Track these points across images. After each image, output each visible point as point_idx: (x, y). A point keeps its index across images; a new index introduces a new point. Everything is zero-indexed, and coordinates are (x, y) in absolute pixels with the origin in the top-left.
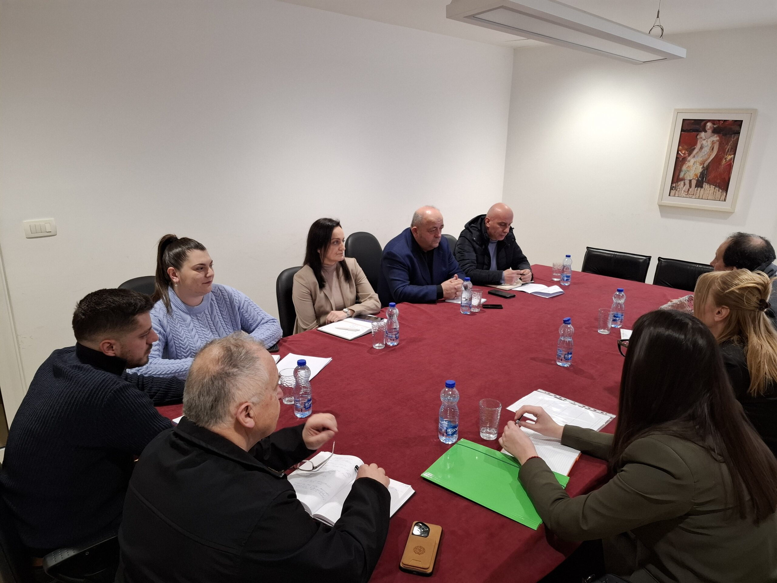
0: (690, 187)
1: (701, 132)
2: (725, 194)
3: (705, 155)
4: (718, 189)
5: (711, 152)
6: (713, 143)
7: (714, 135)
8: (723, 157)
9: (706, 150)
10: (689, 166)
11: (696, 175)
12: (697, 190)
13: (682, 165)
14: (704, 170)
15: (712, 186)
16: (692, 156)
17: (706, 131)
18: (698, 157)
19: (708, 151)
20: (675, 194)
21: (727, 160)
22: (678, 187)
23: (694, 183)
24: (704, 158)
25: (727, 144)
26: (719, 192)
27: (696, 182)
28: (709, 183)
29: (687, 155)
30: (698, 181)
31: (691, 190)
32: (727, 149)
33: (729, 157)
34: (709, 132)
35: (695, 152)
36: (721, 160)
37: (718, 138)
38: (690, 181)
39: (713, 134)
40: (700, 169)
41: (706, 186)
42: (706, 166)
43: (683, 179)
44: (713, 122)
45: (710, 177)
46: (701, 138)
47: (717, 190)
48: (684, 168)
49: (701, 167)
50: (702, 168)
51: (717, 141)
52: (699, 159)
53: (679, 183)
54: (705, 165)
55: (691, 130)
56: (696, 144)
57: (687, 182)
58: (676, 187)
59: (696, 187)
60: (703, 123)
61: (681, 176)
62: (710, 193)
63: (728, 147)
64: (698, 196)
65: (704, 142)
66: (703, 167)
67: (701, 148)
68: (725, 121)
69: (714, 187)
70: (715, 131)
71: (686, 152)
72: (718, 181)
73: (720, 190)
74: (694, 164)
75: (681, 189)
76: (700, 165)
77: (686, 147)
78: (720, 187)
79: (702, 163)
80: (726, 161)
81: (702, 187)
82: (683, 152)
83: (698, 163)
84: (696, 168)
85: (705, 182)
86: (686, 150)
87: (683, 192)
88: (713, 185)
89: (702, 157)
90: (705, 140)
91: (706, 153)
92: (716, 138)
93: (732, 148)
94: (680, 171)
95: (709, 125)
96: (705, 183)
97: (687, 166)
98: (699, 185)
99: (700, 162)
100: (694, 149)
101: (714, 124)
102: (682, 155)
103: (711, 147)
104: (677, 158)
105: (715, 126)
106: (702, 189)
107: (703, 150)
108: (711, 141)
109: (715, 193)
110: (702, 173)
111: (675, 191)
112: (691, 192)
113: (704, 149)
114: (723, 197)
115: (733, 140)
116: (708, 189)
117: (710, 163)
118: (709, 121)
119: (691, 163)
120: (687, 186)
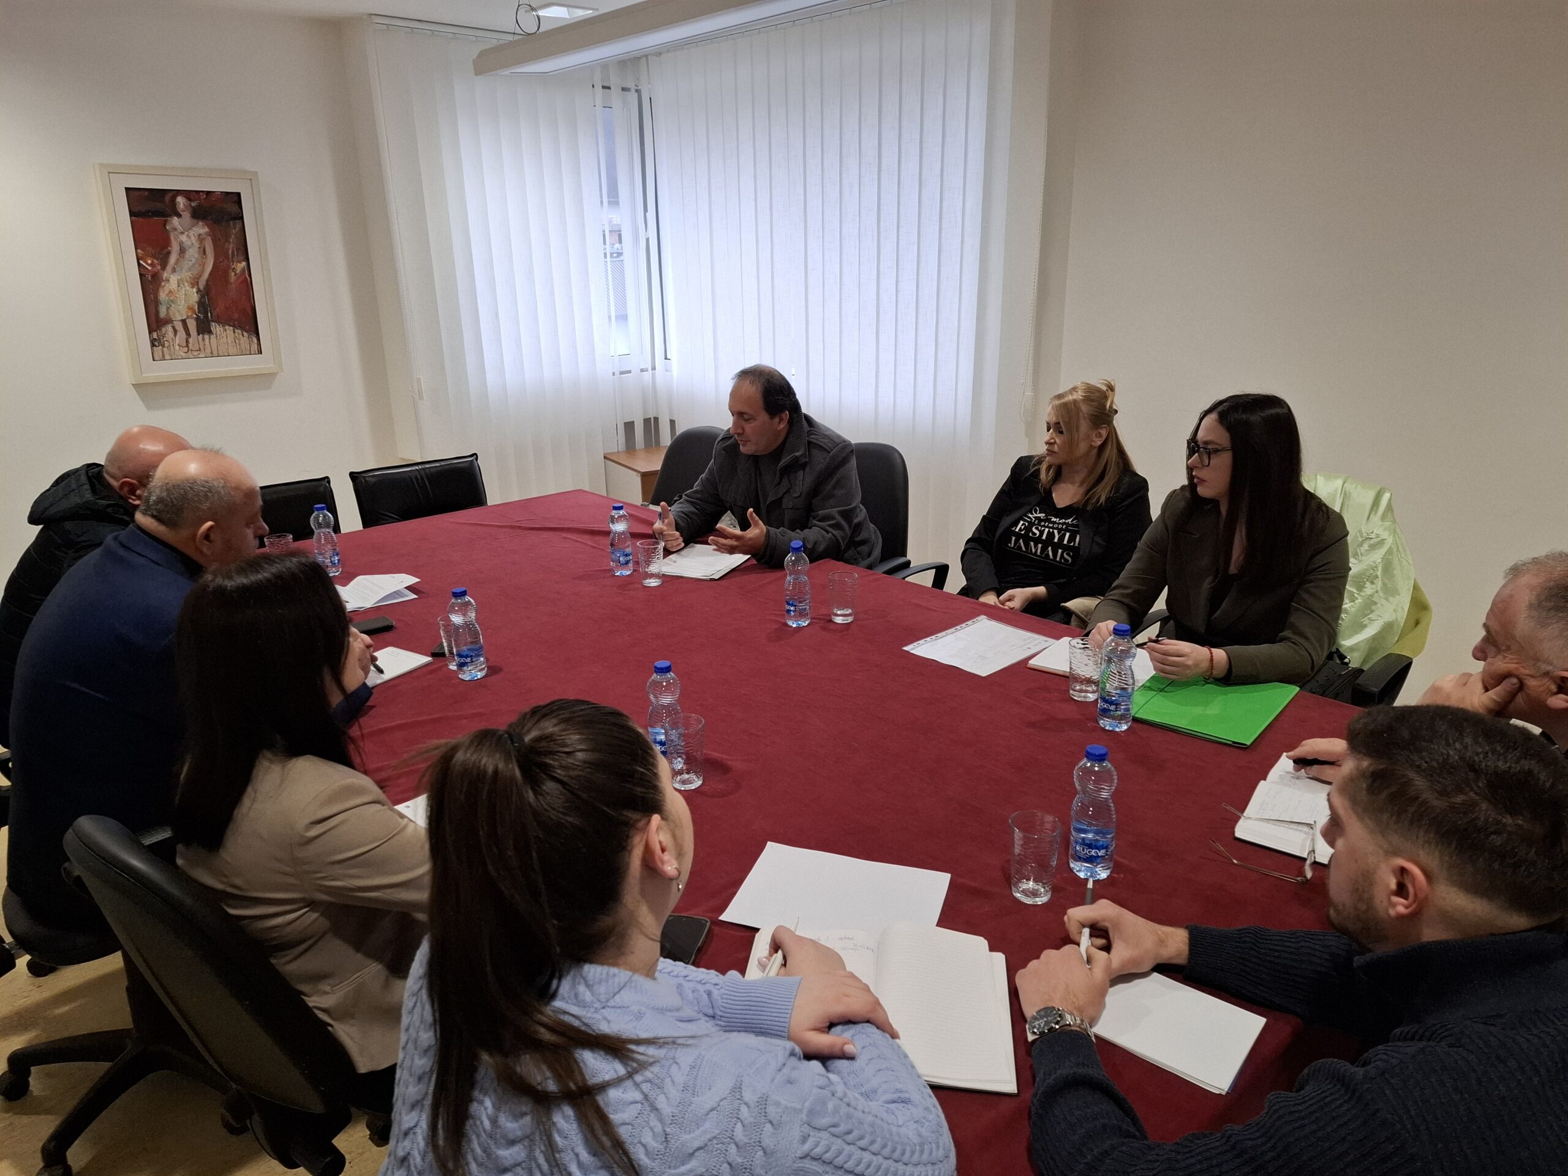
0: (187, 334)
1: (170, 216)
2: (255, 340)
3: (194, 264)
4: (240, 332)
5: (203, 258)
6: (201, 238)
7: (197, 223)
8: (229, 267)
9: (193, 253)
10: (170, 292)
11: (190, 308)
12: (203, 339)
13: (157, 291)
14: (202, 297)
15: (227, 327)
16: (169, 268)
17: (179, 216)
18: (181, 270)
19: (196, 255)
20: (163, 355)
21: (238, 272)
22: (165, 339)
23: (192, 325)
24: (195, 272)
25: (227, 241)
26: (244, 339)
27: (195, 323)
28: (223, 321)
29: (159, 267)
30: (198, 319)
31: (191, 340)
32: (230, 251)
33: (240, 266)
34: (186, 215)
35: (172, 260)
36: (226, 273)
37: (206, 229)
38: (184, 322)
39: (195, 221)
40: (194, 297)
41: (216, 328)
42: (205, 289)
43: (168, 321)
44: (189, 194)
45: (218, 310)
46: (175, 229)
47: (239, 334)
48: (163, 296)
49: (195, 290)
50: (197, 293)
51: (207, 234)
52: (186, 275)
53: (163, 329)
54: (202, 287)
55: (149, 211)
56: (167, 243)
58: (159, 339)
59: (199, 335)
60: (167, 198)
61: (163, 312)
62: (229, 342)
63: (231, 247)
64: (208, 351)
65: (184, 238)
66: (199, 291)
68: (208, 193)
69: (231, 328)
71: (155, 261)
72: (236, 316)
73: (245, 334)
74: (179, 286)
75: (171, 343)
76: (192, 288)
78: (243, 329)
80: (236, 274)
81: (210, 332)
82: (149, 262)
83: (186, 284)
84: (185, 294)
85: (213, 321)
86: (153, 256)
87: (177, 347)
88: (230, 326)
89: (190, 270)
90: (182, 233)
91: (194, 260)
92: (201, 229)
93: (238, 249)
94: (157, 303)
95: (181, 200)
96: (213, 324)
97: (167, 292)
98: (204, 328)
99: (188, 279)
100: (169, 253)
101: (190, 200)
102: (149, 268)
103: (199, 248)
104: (141, 275)
105: (193, 204)
106: (213, 337)
107: (187, 256)
108: (196, 235)
109: (237, 341)
110: (201, 303)
111: (160, 347)
112: (193, 345)
113: (187, 253)
114: (255, 347)
115: (235, 232)
116: (223, 334)
117: (208, 281)
118: (179, 192)
119: (174, 279)
120: (181, 333)
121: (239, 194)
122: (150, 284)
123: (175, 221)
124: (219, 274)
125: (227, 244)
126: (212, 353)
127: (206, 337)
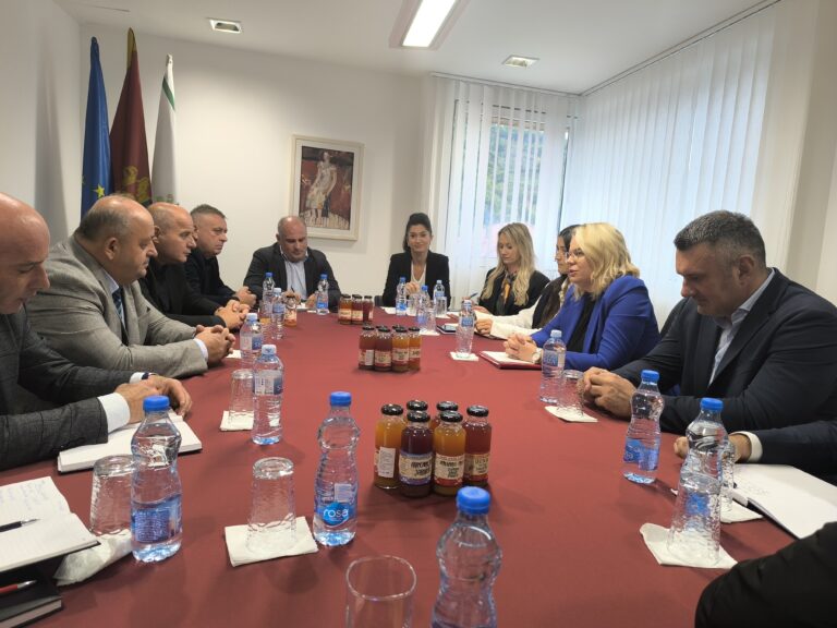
0: (316, 216)
1: (320, 161)
2: (348, 223)
3: (326, 184)
5: (331, 182)
6: (332, 173)
7: (331, 165)
8: (342, 187)
9: (327, 179)
10: (313, 195)
11: (321, 204)
12: (323, 219)
13: (306, 195)
14: (327, 200)
15: (335, 215)
16: (314, 184)
17: (324, 161)
18: (320, 186)
22: (306, 216)
23: (320, 212)
24: (326, 187)
25: (344, 175)
26: (342, 222)
28: (333, 213)
29: (310, 184)
30: (323, 210)
31: (318, 219)
32: (344, 180)
33: (347, 187)
34: (327, 162)
35: (317, 181)
36: (340, 189)
37: (335, 169)
38: (316, 210)
40: (324, 199)
41: (330, 215)
42: (329, 196)
43: (309, 209)
44: (329, 151)
46: (321, 167)
47: (341, 219)
48: (309, 196)
51: (335, 171)
52: (321, 188)
53: (306, 212)
54: (327, 195)
55: (310, 158)
56: (317, 171)
57: (314, 212)
59: (322, 217)
60: (320, 152)
61: (307, 205)
62: (335, 222)
63: (345, 178)
65: (324, 172)
66: (326, 197)
67: (322, 177)
68: (339, 152)
69: (338, 216)
70: (333, 161)
71: (309, 181)
72: (341, 211)
73: (344, 220)
74: (317, 193)
75: (309, 218)
76: (323, 195)
77: (307, 175)
78: (342, 216)
79: (325, 192)
80: (345, 191)
81: (327, 216)
82: (306, 180)
83: (321, 192)
84: (320, 197)
86: (309, 178)
87: (311, 221)
89: (324, 186)
90: (324, 169)
91: (327, 182)
92: (333, 168)
93: (348, 178)
94: (306, 199)
100: (316, 177)
101: (330, 154)
102: (306, 183)
103: (330, 177)
104: (301, 185)
105: (331, 156)
107: (324, 180)
108: (330, 171)
109: (339, 223)
110: (326, 203)
112: (318, 221)
113: (324, 178)
114: (347, 226)
115: (347, 171)
116: (333, 218)
117: (331, 192)
118: (326, 150)
119: (316, 190)
120: (314, 215)
121: (353, 154)
122: (304, 190)
123: (322, 163)
124: (337, 189)
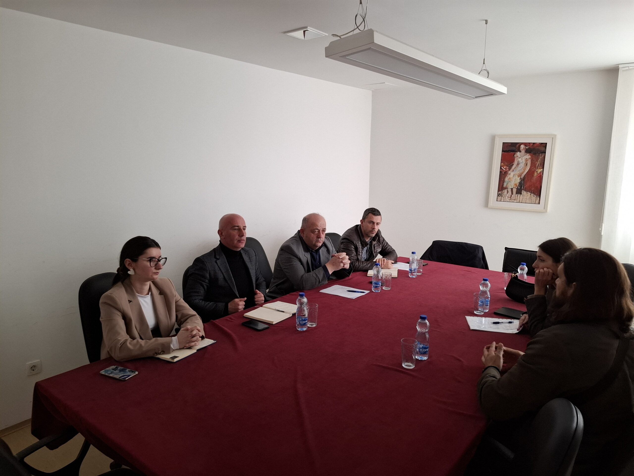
0: (512, 193)
1: (517, 152)
2: (538, 199)
3: (521, 169)
4: (533, 195)
5: (525, 167)
6: (526, 160)
7: (527, 154)
8: (535, 170)
9: (522, 165)
10: (510, 178)
11: (516, 185)
12: (518, 196)
13: (505, 177)
14: (521, 181)
15: (528, 193)
16: (511, 170)
17: (520, 152)
18: (516, 171)
19: (523, 166)
20: (501, 200)
21: (538, 173)
22: (503, 194)
23: (515, 190)
24: (521, 172)
25: (537, 161)
26: (534, 197)
27: (516, 190)
28: (526, 190)
29: (508, 169)
30: (517, 189)
31: (513, 196)
32: (537, 165)
33: (540, 171)
34: (523, 152)
35: (513, 167)
36: (533, 172)
37: (530, 157)
38: (512, 189)
39: (526, 153)
40: (518, 180)
41: (524, 192)
42: (523, 178)
43: (506, 188)
45: (526, 186)
46: (517, 156)
47: (532, 196)
48: (506, 179)
49: (519, 178)
50: (520, 179)
51: (530, 158)
52: (517, 172)
53: (504, 191)
54: (522, 177)
55: (509, 150)
56: (513, 161)
57: (510, 190)
58: (501, 194)
59: (516, 194)
60: (517, 146)
61: (505, 185)
62: (528, 198)
63: (538, 163)
65: (520, 160)
66: (521, 178)
67: (518, 164)
68: (534, 143)
69: (530, 193)
70: (527, 151)
71: (507, 167)
72: (533, 189)
73: (535, 196)
74: (513, 176)
75: (505, 196)
76: (518, 177)
77: (506, 163)
78: (535, 194)
79: (520, 175)
80: (537, 174)
81: (521, 194)
83: (516, 176)
84: (515, 179)
85: (523, 190)
86: (507, 166)
87: (507, 198)
88: (530, 192)
89: (519, 171)
90: (520, 158)
91: (522, 168)
92: (528, 156)
93: (540, 164)
94: (504, 181)
95: (522, 147)
96: (523, 191)
97: (508, 178)
98: (519, 192)
99: (518, 174)
100: (513, 165)
101: (526, 146)
102: (504, 170)
103: (525, 163)
105: (527, 148)
106: (521, 195)
107: (519, 166)
108: (525, 159)
109: (531, 198)
110: (520, 183)
111: (501, 197)
112: (513, 197)
113: (520, 165)
114: (538, 201)
115: (541, 157)
116: (526, 195)
117: (525, 175)
118: (522, 143)
119: (511, 176)
120: (510, 193)
123: (518, 154)
125: (537, 162)
126: (519, 201)
127: (519, 195)
